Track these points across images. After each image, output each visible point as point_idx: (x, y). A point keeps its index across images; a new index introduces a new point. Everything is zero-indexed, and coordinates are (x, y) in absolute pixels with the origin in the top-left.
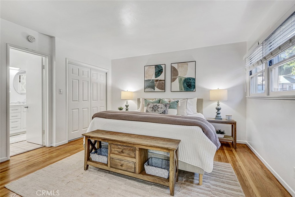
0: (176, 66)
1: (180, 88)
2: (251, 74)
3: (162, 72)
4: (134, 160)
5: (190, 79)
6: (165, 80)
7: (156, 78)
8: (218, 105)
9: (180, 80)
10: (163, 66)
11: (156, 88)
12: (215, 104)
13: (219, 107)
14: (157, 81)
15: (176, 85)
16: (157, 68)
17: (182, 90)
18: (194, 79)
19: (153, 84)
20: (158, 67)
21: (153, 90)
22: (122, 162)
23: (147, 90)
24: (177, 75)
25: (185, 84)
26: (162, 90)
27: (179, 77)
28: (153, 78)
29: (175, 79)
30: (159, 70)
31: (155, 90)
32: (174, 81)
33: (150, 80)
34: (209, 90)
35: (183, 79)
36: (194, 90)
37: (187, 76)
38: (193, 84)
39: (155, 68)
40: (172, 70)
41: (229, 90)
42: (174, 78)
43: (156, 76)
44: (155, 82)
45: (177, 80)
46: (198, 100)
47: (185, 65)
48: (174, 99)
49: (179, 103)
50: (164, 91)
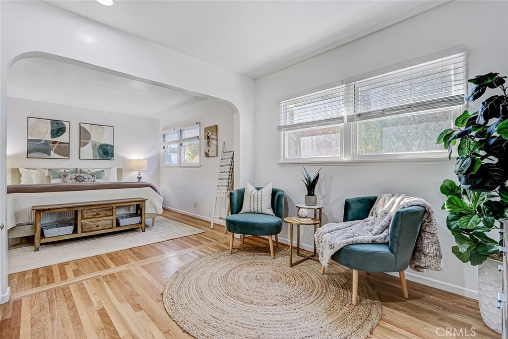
0: (87, 127)
1: (93, 155)
2: (164, 148)
3: (64, 131)
4: (111, 218)
5: (107, 145)
6: (69, 143)
7: (52, 138)
8: (139, 174)
9: (94, 145)
10: (67, 124)
11: (52, 153)
12: (136, 174)
13: (140, 176)
14: (55, 142)
15: (88, 151)
16: (56, 125)
17: (96, 157)
18: (113, 147)
19: (46, 147)
20: (57, 123)
21: (46, 156)
22: (98, 224)
23: (32, 155)
24: (90, 139)
25: (101, 152)
26: (64, 156)
27: (92, 141)
28: (48, 137)
29: (87, 143)
30: (58, 129)
31: (50, 155)
32: (84, 146)
33: (41, 141)
34: (130, 160)
35: (98, 145)
36: (112, 159)
37: (103, 143)
38: (110, 152)
39: (51, 123)
40: (82, 131)
41: (149, 160)
42: (84, 142)
43: (53, 135)
44: (51, 144)
45: (90, 145)
46: (118, 169)
47: (100, 129)
48: (93, 169)
49: (105, 172)
50: (68, 158)
